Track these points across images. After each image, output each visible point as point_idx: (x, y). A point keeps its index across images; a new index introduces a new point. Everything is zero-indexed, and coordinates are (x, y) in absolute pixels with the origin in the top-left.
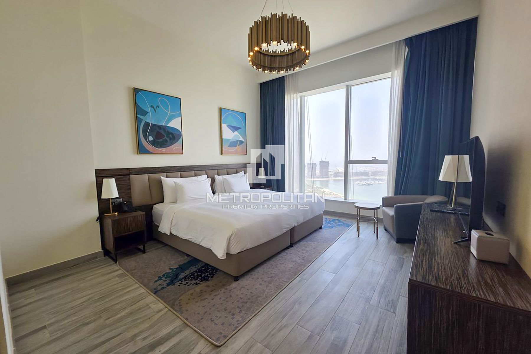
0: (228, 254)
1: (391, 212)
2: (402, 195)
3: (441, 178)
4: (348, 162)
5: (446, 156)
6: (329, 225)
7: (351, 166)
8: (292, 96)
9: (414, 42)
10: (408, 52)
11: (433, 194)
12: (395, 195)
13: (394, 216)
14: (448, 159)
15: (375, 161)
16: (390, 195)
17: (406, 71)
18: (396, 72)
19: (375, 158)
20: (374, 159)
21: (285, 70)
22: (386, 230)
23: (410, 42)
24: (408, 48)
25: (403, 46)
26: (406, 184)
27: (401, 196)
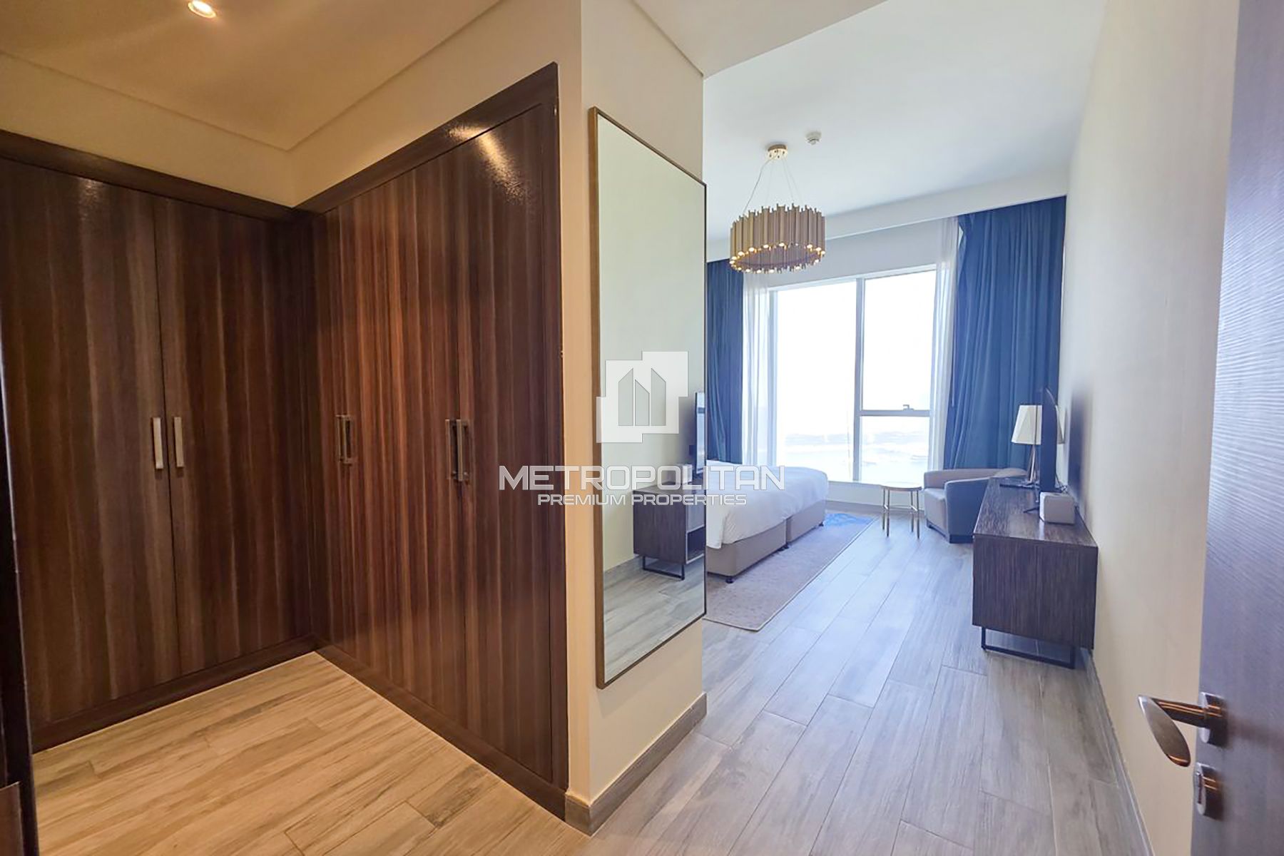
0: (723, 544)
1: (941, 495)
2: (957, 468)
3: (1014, 440)
4: (859, 412)
5: (1021, 407)
6: (832, 521)
7: (865, 420)
8: (756, 291)
9: (972, 221)
10: (963, 237)
11: (1005, 466)
12: (944, 468)
13: (946, 500)
14: (1024, 411)
15: (908, 412)
16: (937, 470)
17: (960, 267)
18: (943, 264)
19: (908, 406)
20: (906, 407)
21: (776, 269)
22: (930, 527)
23: (967, 221)
24: (963, 230)
25: (955, 225)
26: (962, 450)
27: (954, 470)
